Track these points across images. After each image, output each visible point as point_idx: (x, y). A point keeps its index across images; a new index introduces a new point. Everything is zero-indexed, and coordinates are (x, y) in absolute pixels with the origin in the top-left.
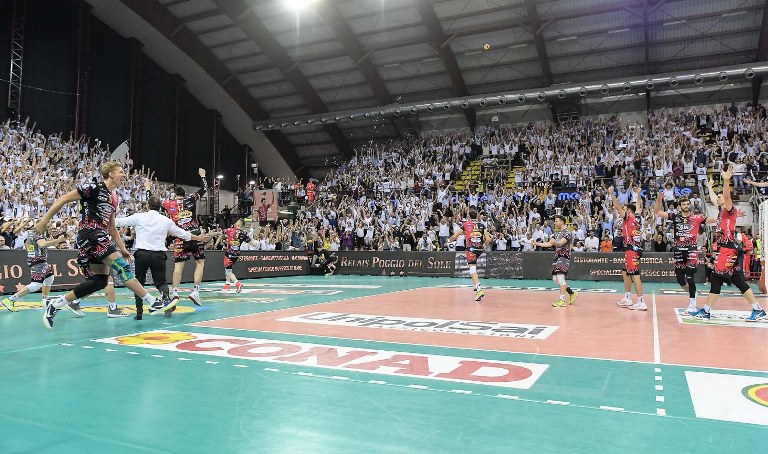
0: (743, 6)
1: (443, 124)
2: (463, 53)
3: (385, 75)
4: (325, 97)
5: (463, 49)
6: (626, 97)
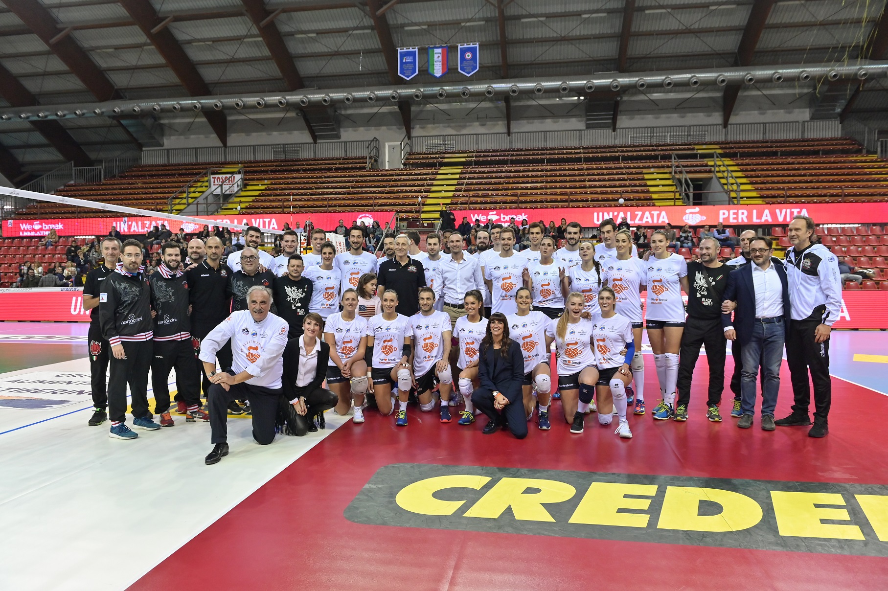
0: (477, 16)
1: (188, 129)
2: (189, 42)
3: (102, 63)
4: (32, 86)
5: (188, 38)
6: (385, 109)
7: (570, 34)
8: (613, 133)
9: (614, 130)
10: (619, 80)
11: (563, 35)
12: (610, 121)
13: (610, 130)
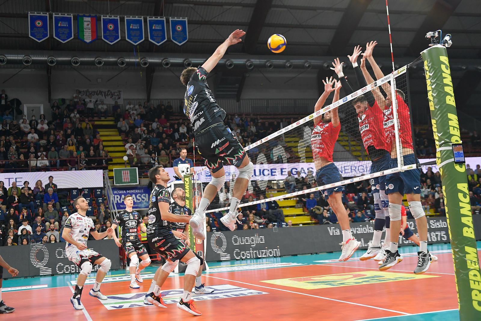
7: (213, 20)
8: (237, 103)
9: (238, 100)
10: (251, 60)
11: (206, 20)
12: (236, 93)
13: (235, 101)
